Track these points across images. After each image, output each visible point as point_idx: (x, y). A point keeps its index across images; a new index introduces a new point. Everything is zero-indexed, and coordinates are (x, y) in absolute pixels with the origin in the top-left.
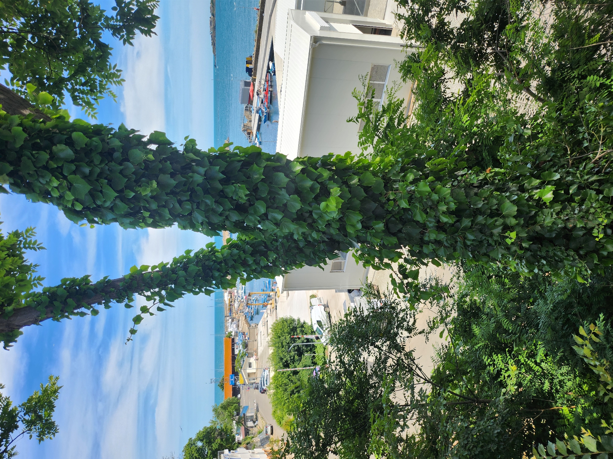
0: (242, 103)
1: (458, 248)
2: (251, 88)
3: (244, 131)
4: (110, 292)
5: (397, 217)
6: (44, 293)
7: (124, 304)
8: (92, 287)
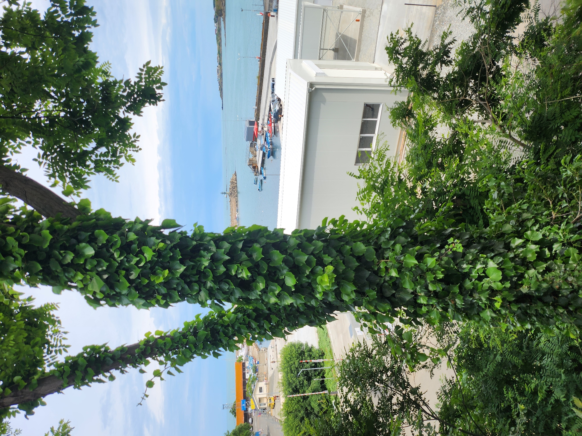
0: (247, 140)
1: (450, 310)
2: (255, 127)
3: (249, 165)
4: (127, 358)
5: (390, 282)
6: (67, 362)
7: (138, 369)
8: (111, 355)
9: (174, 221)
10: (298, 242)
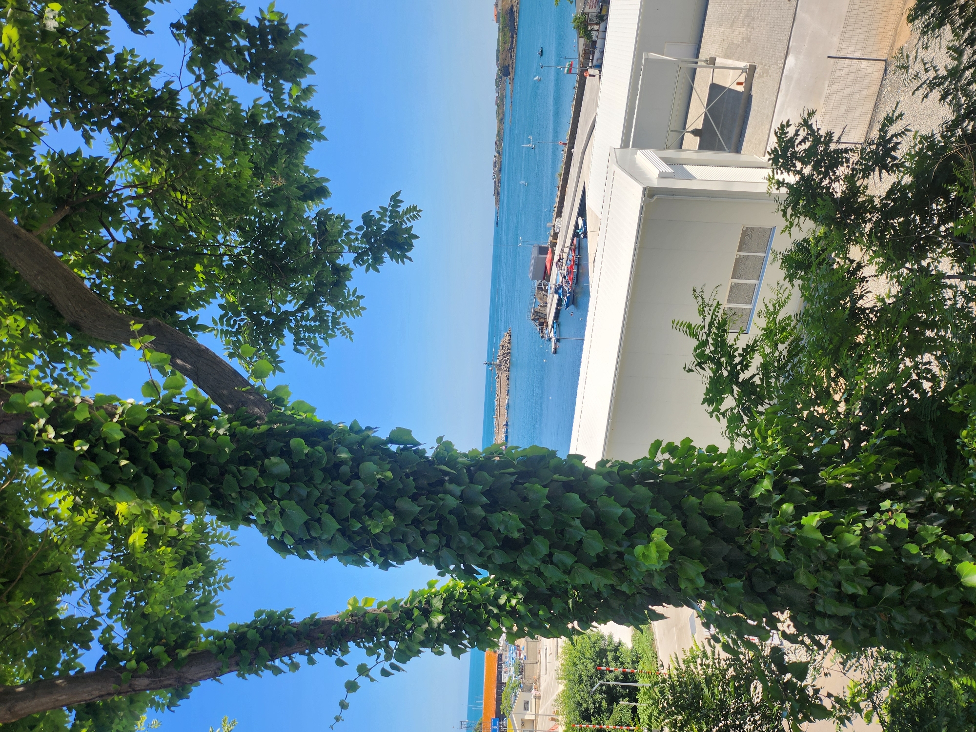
0: (534, 278)
2: (549, 256)
4: (318, 638)
5: (767, 568)
6: (230, 631)
7: (334, 658)
8: (295, 629)
9: (409, 432)
10: (606, 483)
